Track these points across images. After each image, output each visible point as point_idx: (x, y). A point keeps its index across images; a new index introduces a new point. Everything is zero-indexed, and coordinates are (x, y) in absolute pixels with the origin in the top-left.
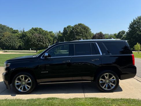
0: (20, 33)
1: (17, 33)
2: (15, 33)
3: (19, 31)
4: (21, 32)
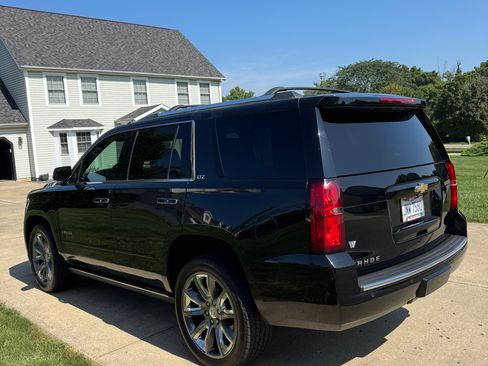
0: (445, 80)
1: (432, 82)
2: (426, 83)
3: (441, 74)
4: (449, 76)
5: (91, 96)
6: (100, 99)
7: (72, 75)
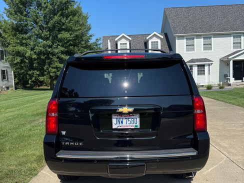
5: (208, 46)
6: (212, 48)
7: (199, 37)
